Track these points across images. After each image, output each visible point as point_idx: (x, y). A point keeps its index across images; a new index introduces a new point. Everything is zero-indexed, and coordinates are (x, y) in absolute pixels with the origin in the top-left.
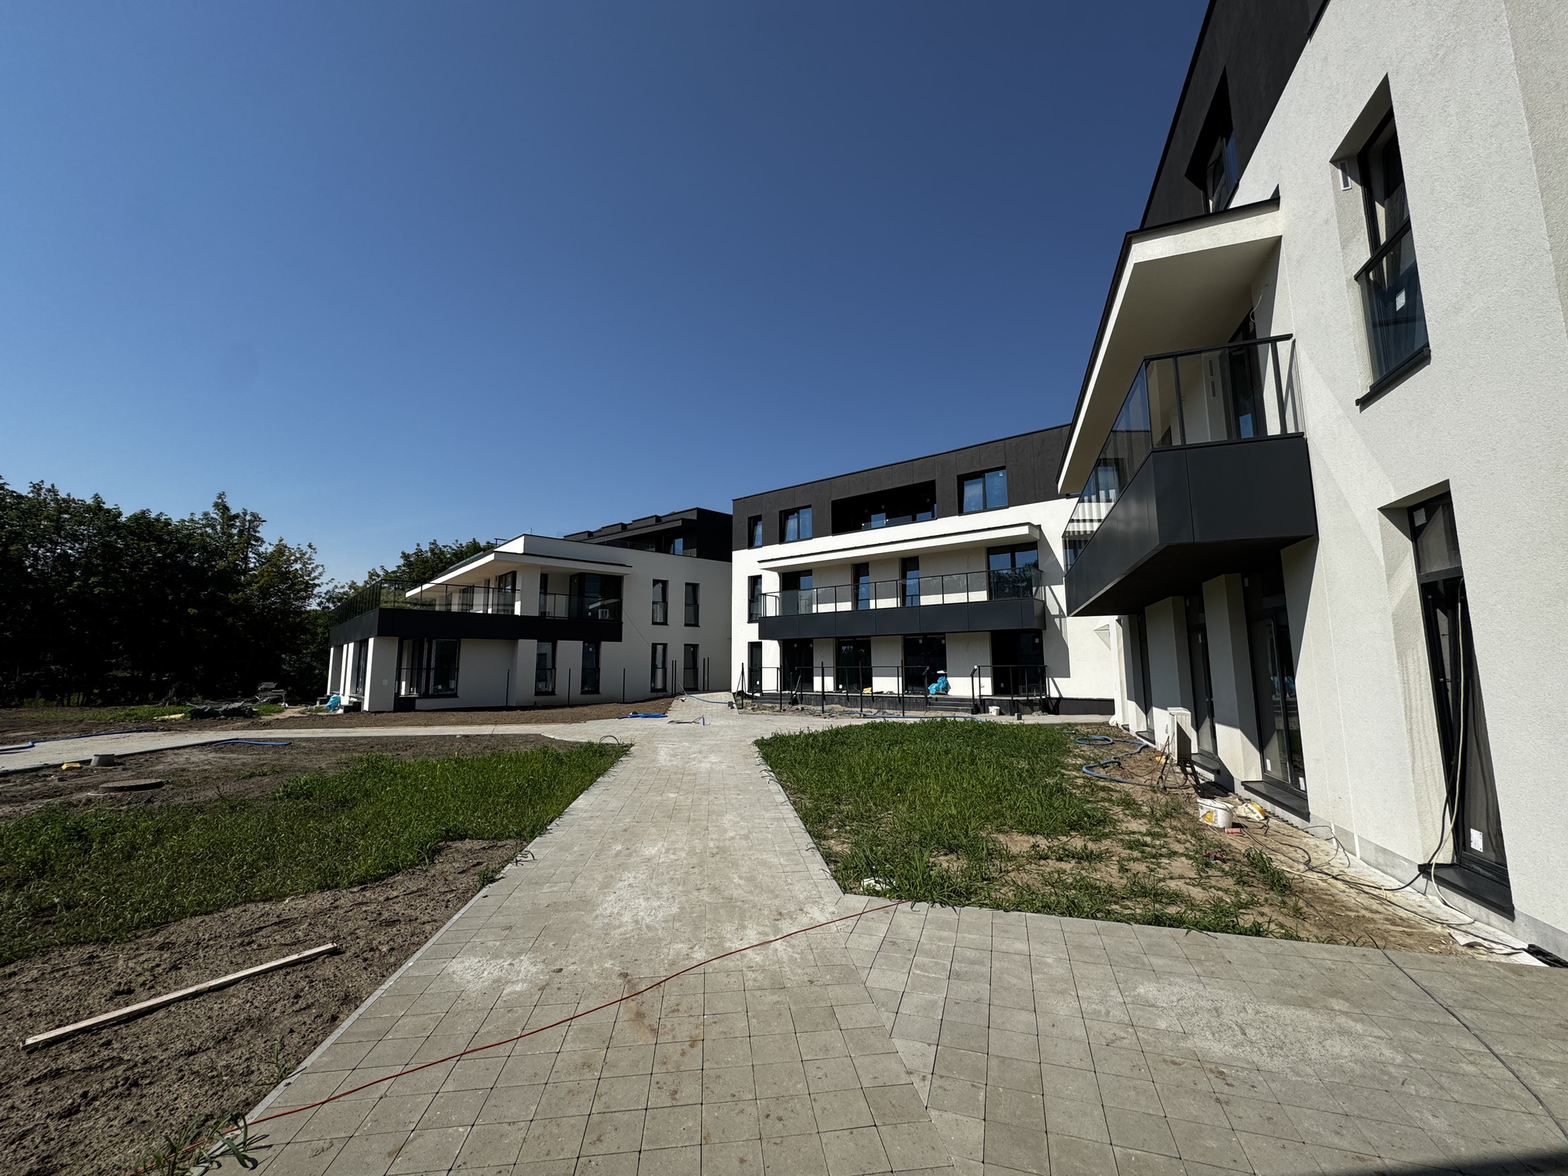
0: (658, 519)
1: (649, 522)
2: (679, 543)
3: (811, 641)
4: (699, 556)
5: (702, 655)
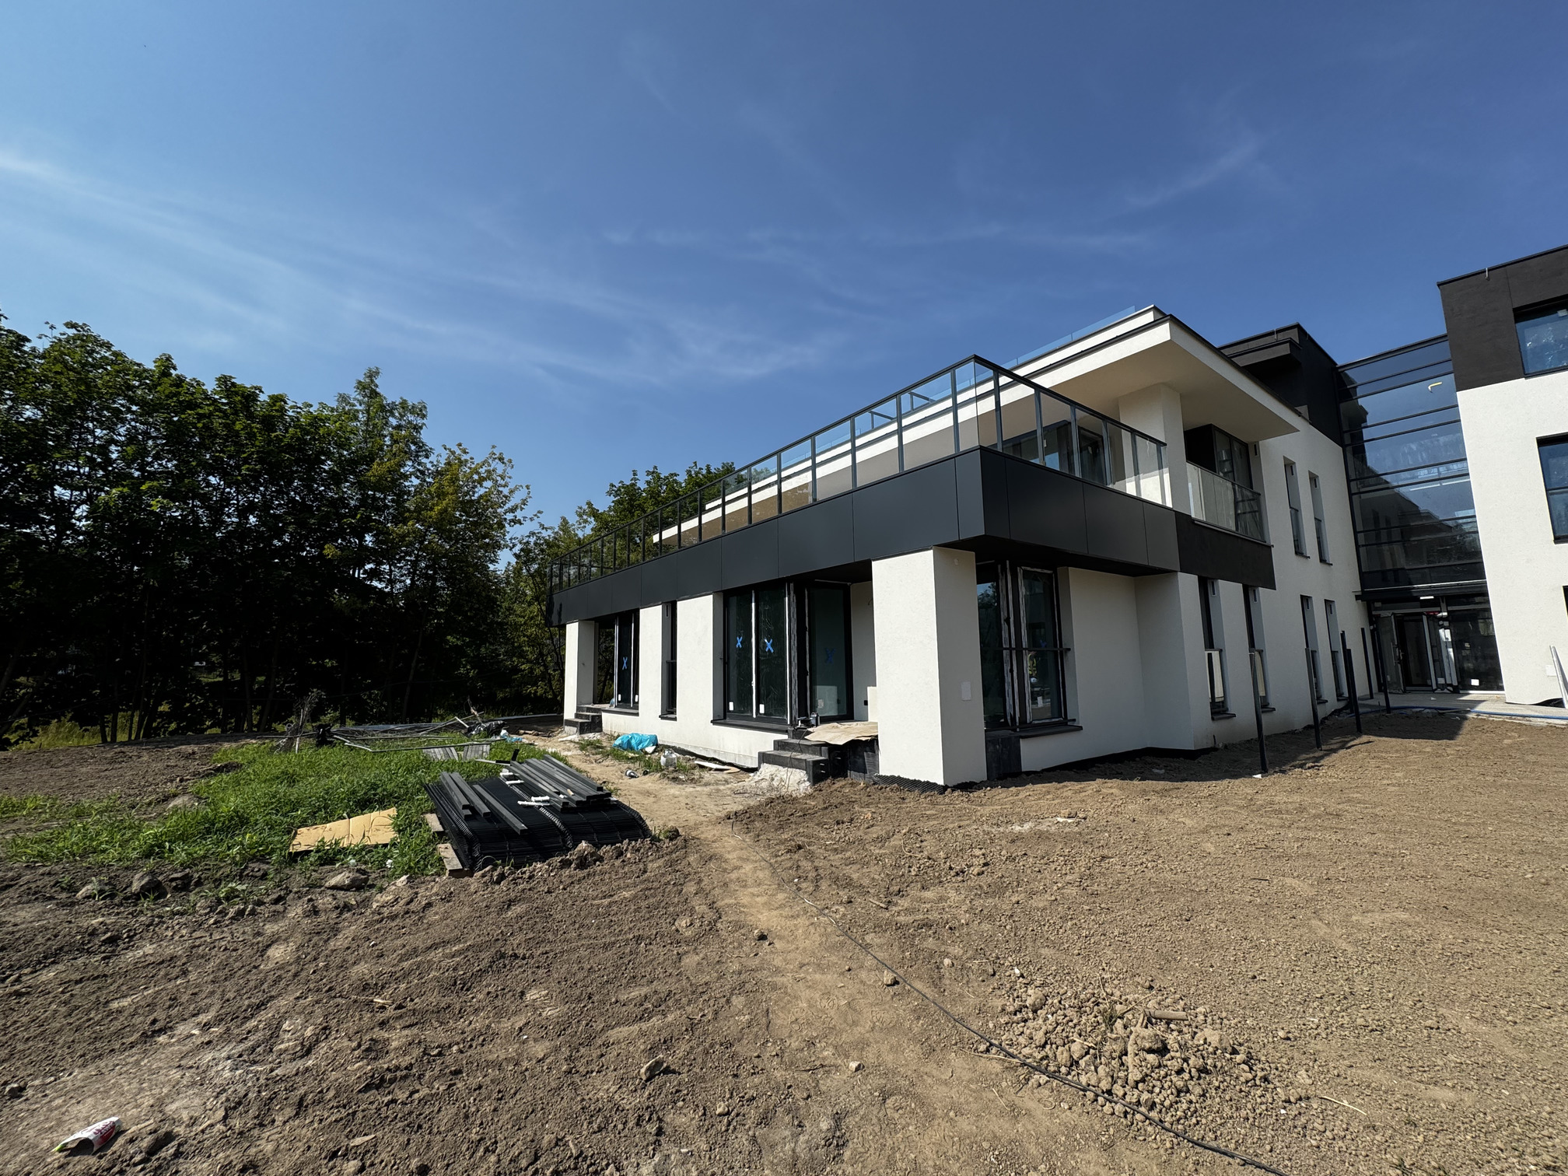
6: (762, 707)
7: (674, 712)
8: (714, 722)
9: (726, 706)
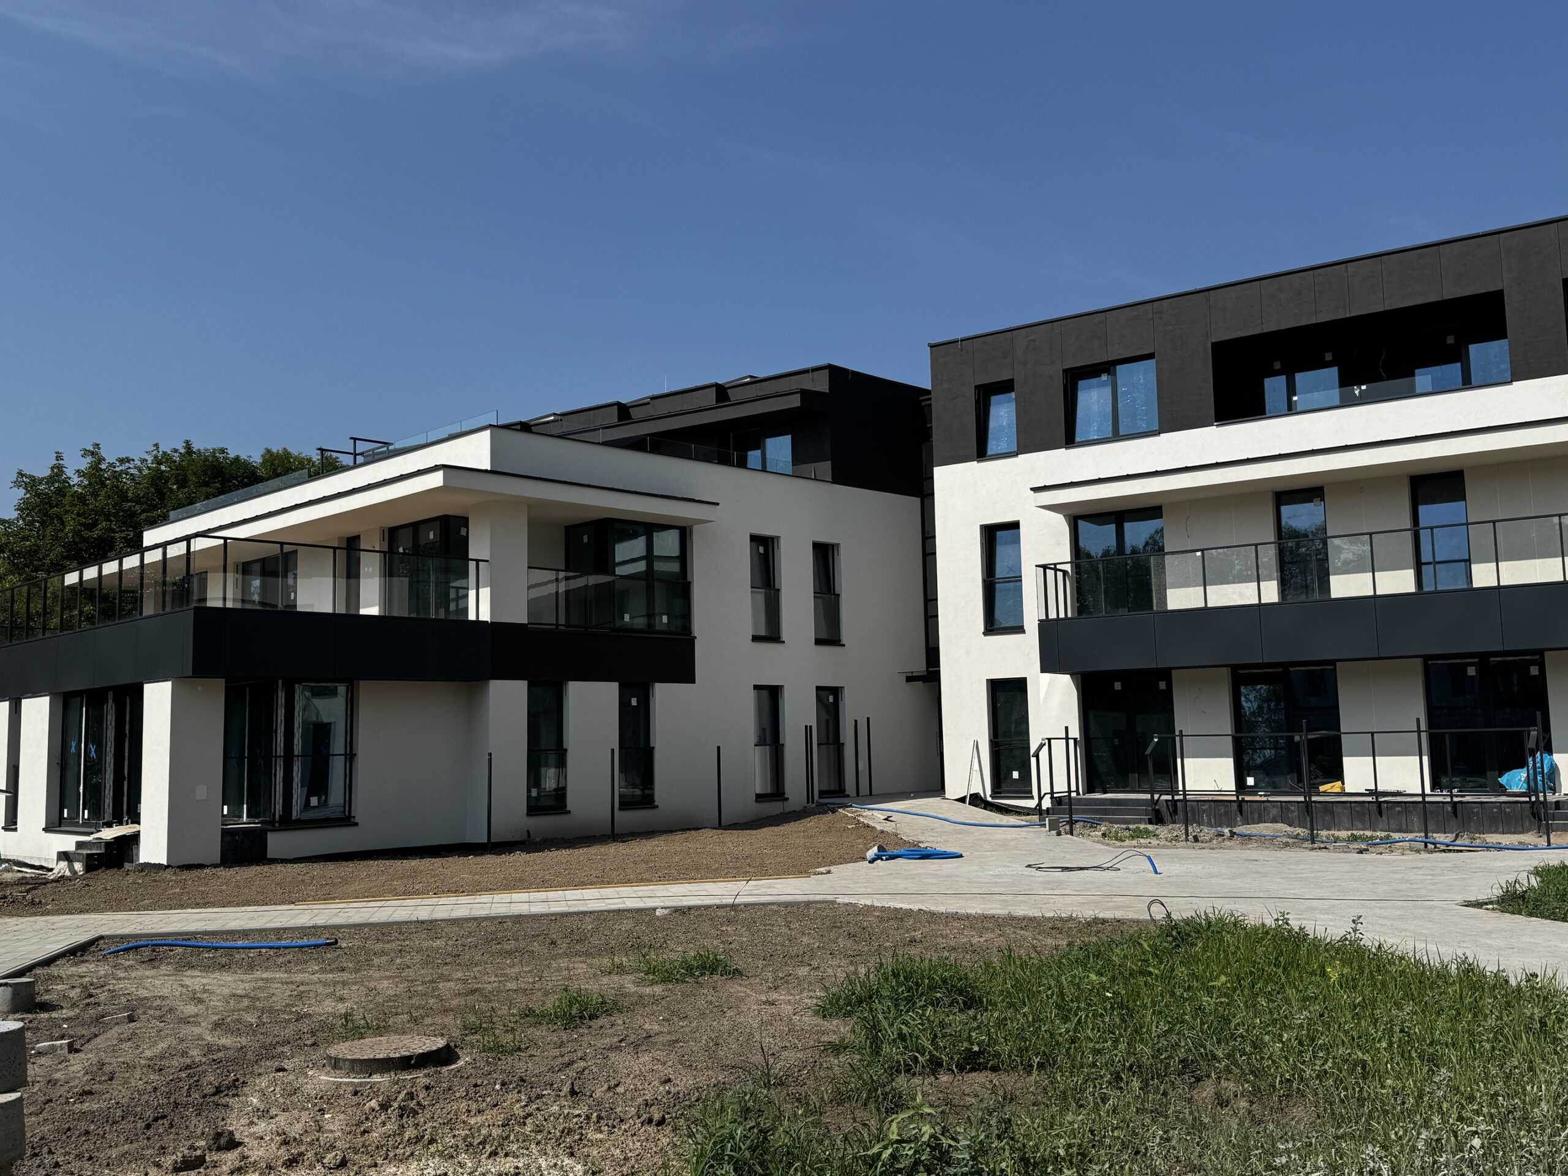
0: (722, 392)
1: (698, 400)
2: (780, 448)
3: (1166, 674)
4: (840, 477)
5: (850, 711)
6: (86, 812)
7: (15, 823)
8: (46, 830)
9: (61, 813)
